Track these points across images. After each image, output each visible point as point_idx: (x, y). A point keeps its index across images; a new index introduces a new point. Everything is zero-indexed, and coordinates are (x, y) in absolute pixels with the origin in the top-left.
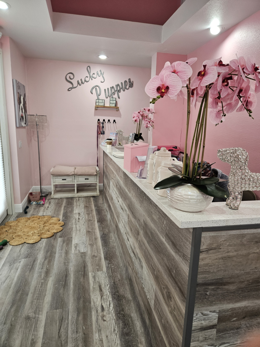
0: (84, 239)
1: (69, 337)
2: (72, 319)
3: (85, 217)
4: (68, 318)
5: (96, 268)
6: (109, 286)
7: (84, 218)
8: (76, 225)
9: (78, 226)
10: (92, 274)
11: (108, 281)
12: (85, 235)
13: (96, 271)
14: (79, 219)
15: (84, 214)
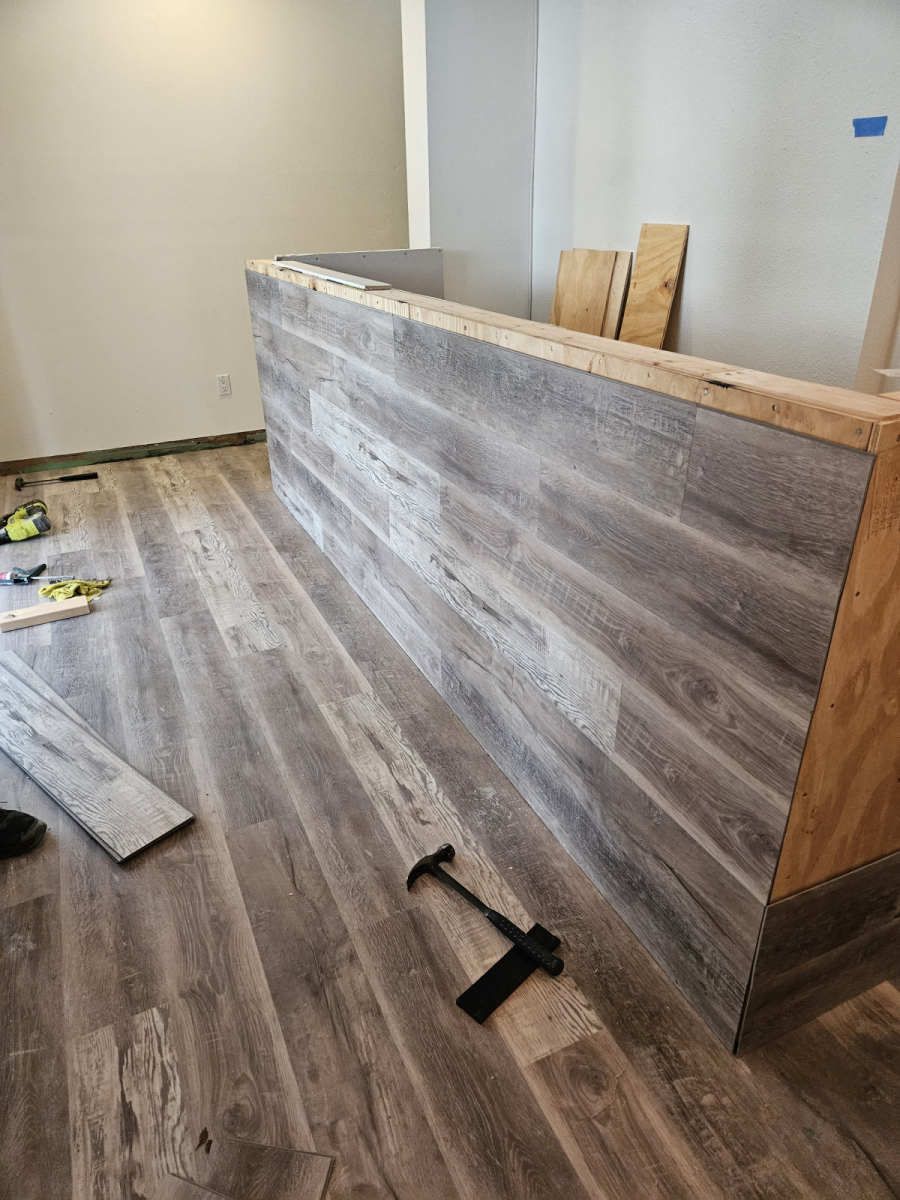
0: (254, 610)
1: (331, 887)
2: (319, 837)
3: (227, 542)
4: (307, 839)
5: (338, 689)
6: (399, 730)
7: (223, 546)
8: (203, 569)
9: (212, 574)
10: (330, 707)
11: (391, 719)
12: (254, 598)
13: (341, 696)
14: (205, 550)
15: (217, 533)
